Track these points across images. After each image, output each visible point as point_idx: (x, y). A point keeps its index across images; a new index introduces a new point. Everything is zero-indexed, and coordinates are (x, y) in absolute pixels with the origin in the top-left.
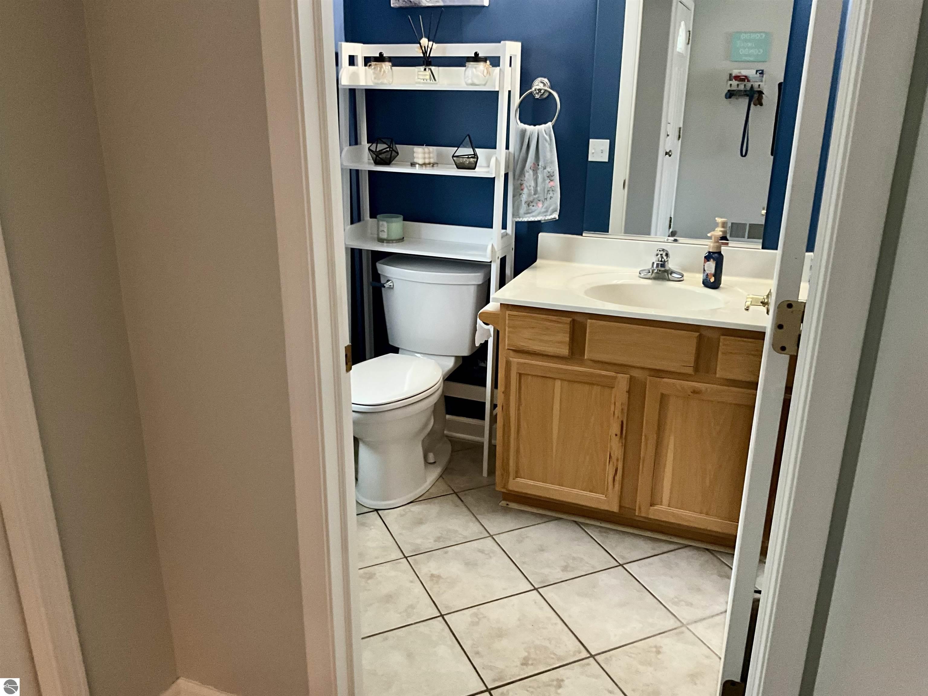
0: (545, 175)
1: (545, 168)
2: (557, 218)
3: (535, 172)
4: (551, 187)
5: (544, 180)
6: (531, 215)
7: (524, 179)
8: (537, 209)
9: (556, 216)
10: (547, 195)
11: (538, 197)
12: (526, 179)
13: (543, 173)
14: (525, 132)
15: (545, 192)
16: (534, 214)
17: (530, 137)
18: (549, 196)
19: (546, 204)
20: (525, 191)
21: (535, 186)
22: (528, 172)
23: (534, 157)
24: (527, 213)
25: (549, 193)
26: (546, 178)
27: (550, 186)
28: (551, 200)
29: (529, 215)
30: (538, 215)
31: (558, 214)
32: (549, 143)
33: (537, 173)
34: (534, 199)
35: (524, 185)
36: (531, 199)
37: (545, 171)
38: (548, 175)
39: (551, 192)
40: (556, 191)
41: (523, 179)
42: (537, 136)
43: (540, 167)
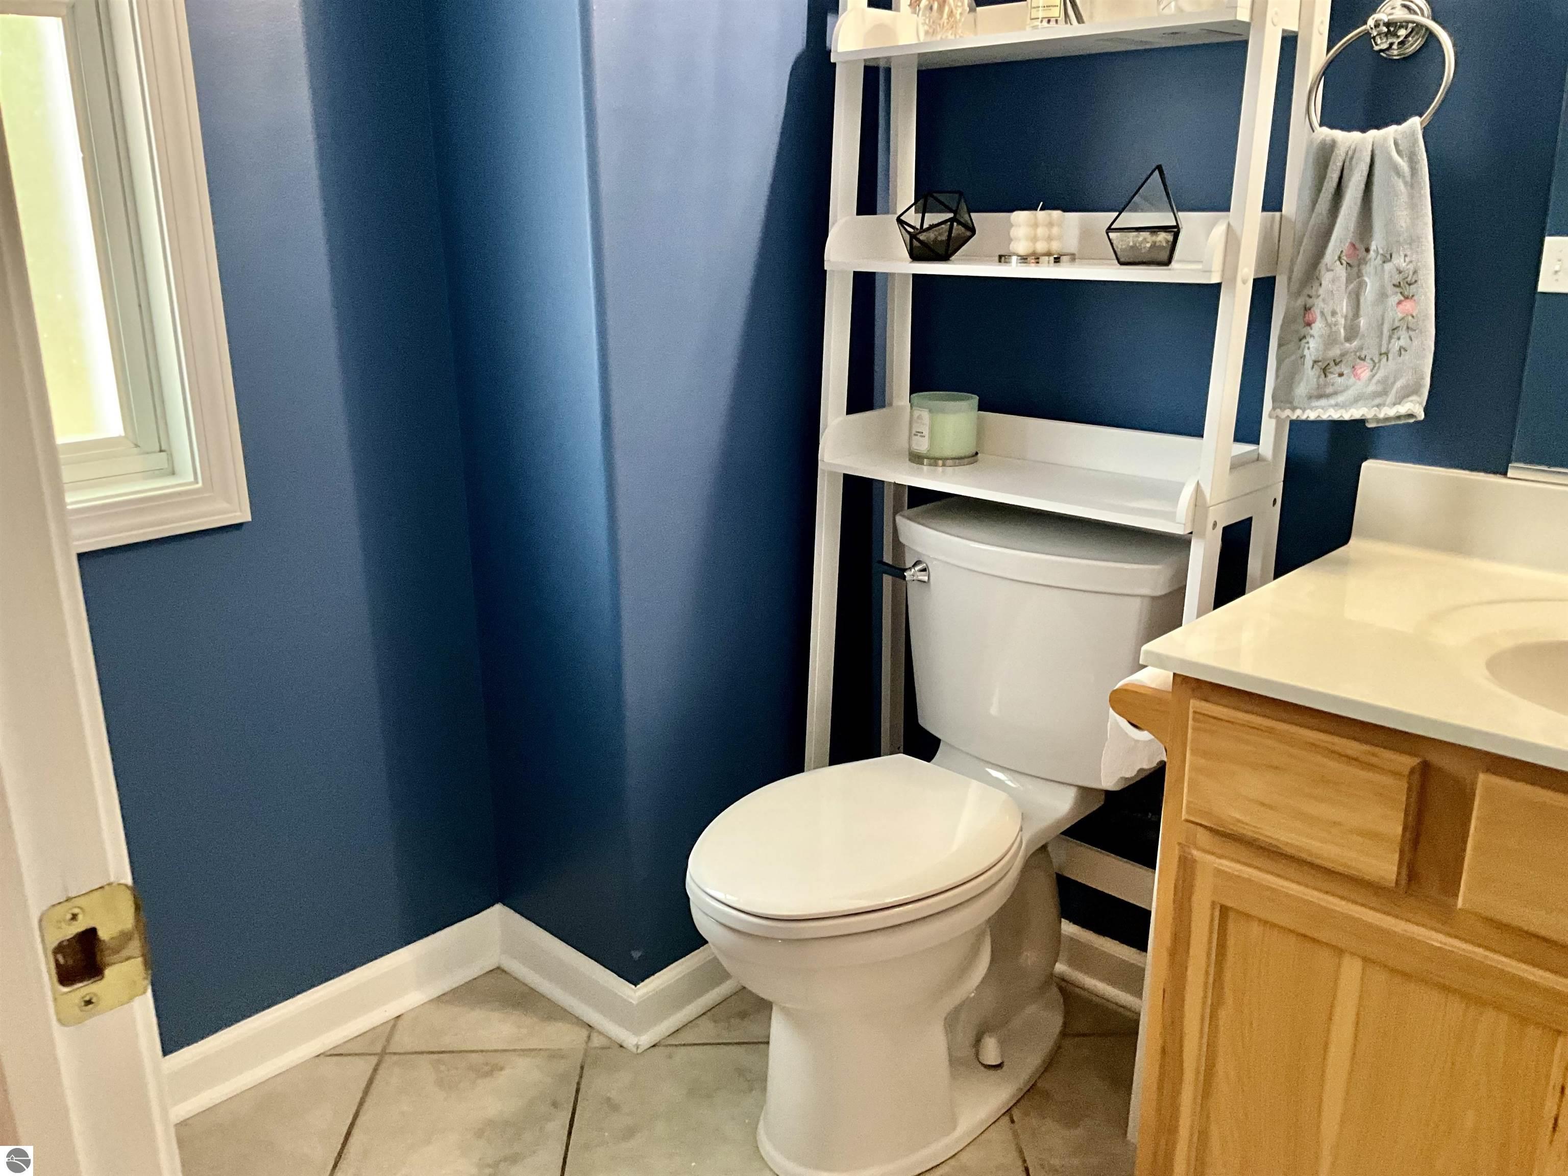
0: (1386, 276)
1: (1387, 258)
2: (1421, 416)
3: (1355, 269)
4: (1403, 319)
5: (1382, 296)
6: (1332, 401)
7: (1317, 291)
8: (1354, 384)
9: (1416, 407)
10: (1389, 342)
11: (1361, 348)
12: (1321, 291)
13: (1380, 272)
14: (1332, 151)
15: (1382, 333)
16: (1340, 399)
17: (1347, 164)
18: (1395, 345)
19: (1386, 368)
20: (1318, 327)
21: (1350, 315)
22: (1332, 270)
23: (1352, 226)
24: (1320, 395)
25: (1395, 336)
26: (1390, 289)
27: (1400, 315)
28: (1400, 359)
29: (1323, 402)
30: (1356, 400)
31: (1424, 404)
32: (1408, 179)
33: (1359, 275)
34: (1343, 355)
35: (1316, 311)
36: (1335, 352)
37: (1388, 266)
38: (1397, 278)
39: (1403, 333)
40: (1421, 332)
41: (1313, 293)
42: (1368, 160)
43: (1372, 253)
